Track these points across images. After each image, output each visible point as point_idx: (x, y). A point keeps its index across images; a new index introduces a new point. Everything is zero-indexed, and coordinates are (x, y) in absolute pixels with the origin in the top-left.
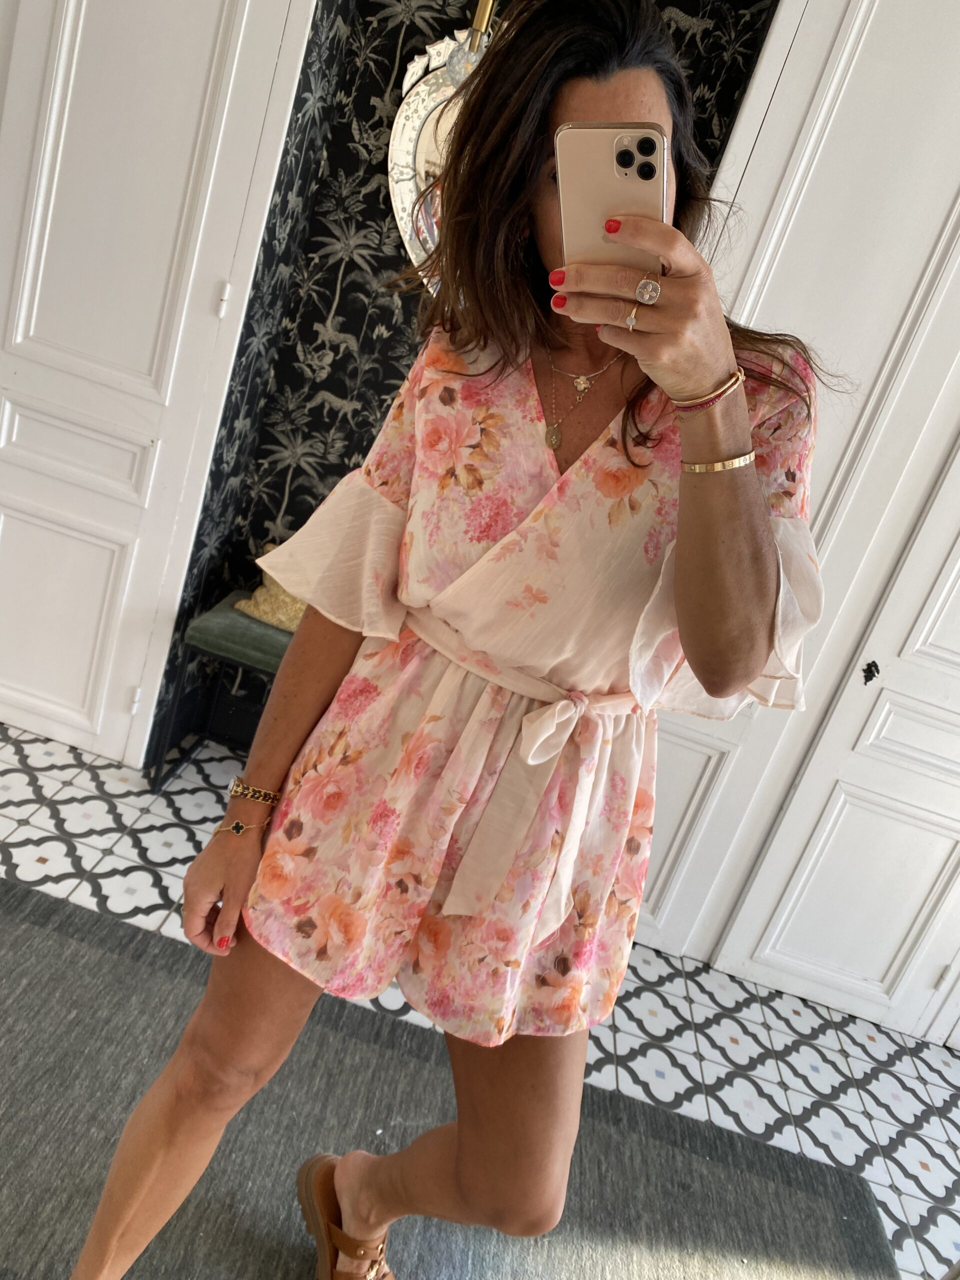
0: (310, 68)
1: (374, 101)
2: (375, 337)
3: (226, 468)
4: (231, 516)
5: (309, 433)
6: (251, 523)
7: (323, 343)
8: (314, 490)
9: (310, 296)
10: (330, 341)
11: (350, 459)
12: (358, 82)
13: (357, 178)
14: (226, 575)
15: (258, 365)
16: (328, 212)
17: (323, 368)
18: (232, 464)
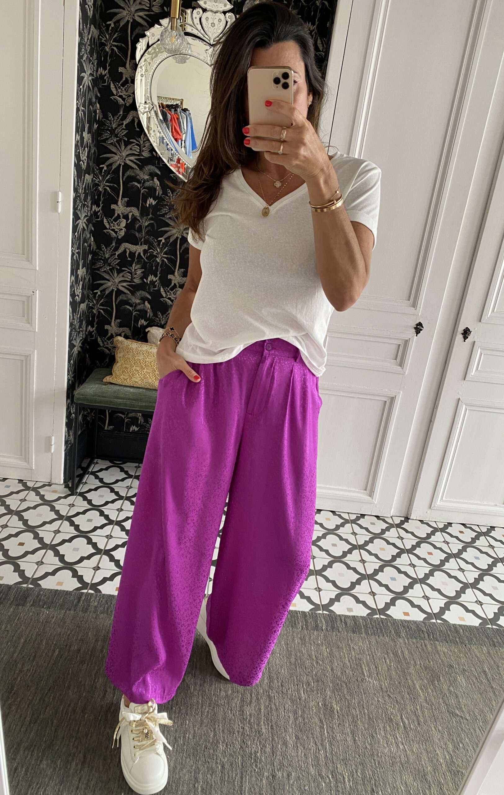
0: (82, 59)
1: (121, 69)
2: (148, 205)
3: (78, 299)
4: (85, 326)
5: (121, 268)
6: (96, 327)
7: (118, 214)
8: (130, 301)
9: (105, 189)
10: (122, 213)
11: (147, 280)
12: (109, 61)
13: (119, 116)
14: (88, 361)
15: (84, 236)
16: (107, 139)
17: (122, 229)
18: (80, 296)
